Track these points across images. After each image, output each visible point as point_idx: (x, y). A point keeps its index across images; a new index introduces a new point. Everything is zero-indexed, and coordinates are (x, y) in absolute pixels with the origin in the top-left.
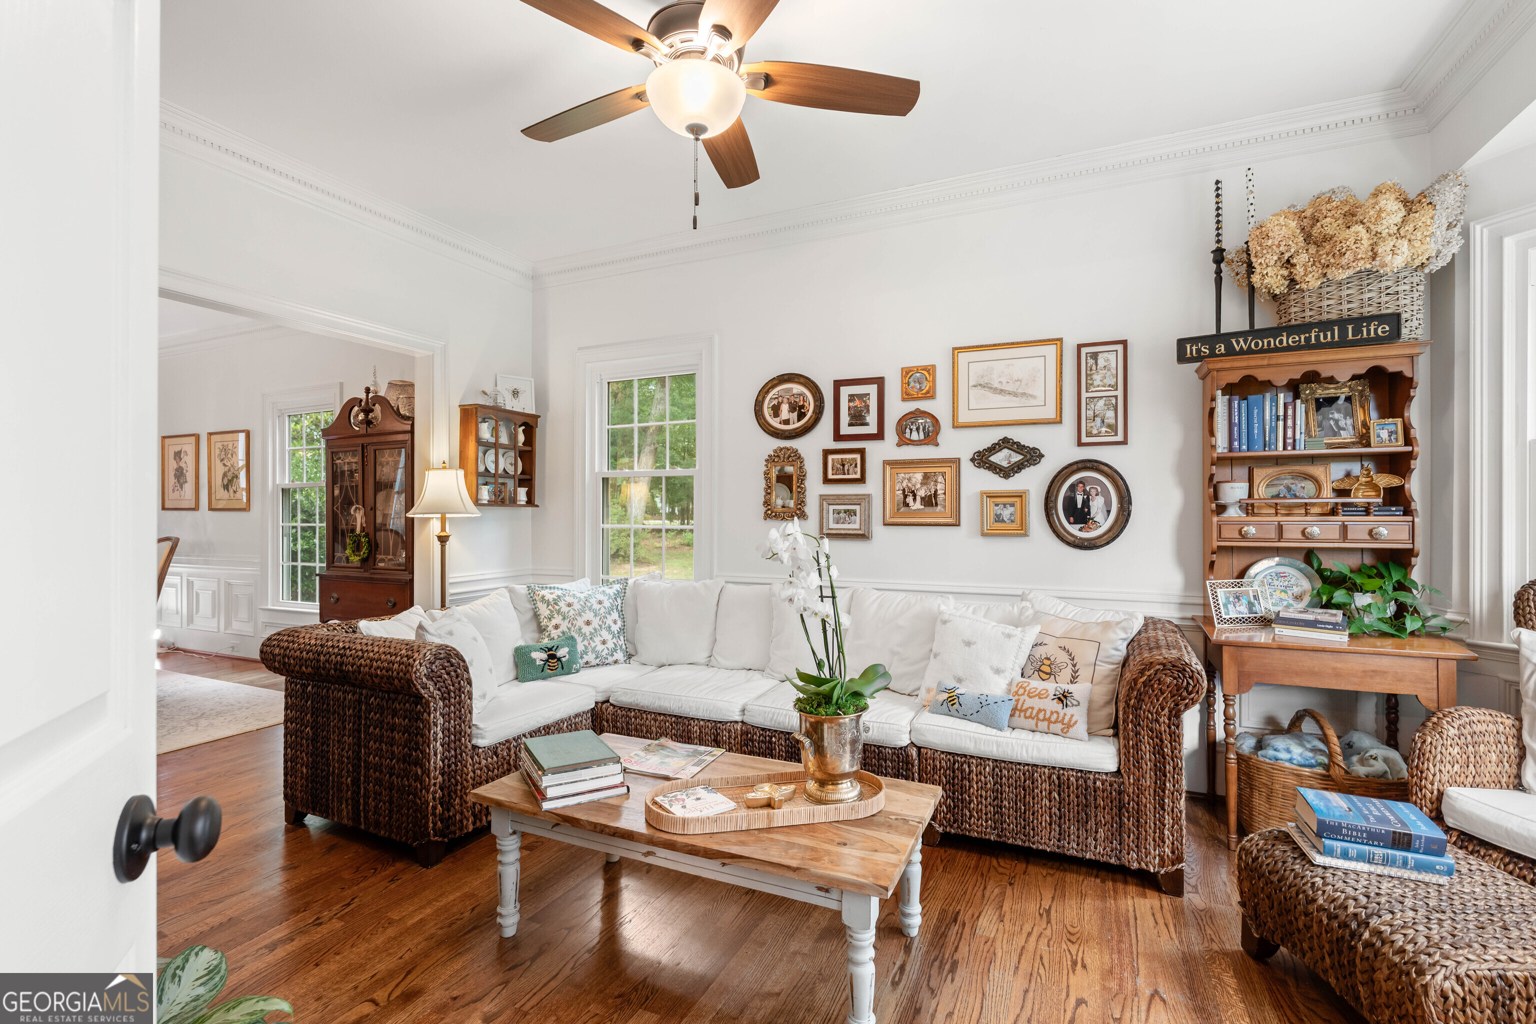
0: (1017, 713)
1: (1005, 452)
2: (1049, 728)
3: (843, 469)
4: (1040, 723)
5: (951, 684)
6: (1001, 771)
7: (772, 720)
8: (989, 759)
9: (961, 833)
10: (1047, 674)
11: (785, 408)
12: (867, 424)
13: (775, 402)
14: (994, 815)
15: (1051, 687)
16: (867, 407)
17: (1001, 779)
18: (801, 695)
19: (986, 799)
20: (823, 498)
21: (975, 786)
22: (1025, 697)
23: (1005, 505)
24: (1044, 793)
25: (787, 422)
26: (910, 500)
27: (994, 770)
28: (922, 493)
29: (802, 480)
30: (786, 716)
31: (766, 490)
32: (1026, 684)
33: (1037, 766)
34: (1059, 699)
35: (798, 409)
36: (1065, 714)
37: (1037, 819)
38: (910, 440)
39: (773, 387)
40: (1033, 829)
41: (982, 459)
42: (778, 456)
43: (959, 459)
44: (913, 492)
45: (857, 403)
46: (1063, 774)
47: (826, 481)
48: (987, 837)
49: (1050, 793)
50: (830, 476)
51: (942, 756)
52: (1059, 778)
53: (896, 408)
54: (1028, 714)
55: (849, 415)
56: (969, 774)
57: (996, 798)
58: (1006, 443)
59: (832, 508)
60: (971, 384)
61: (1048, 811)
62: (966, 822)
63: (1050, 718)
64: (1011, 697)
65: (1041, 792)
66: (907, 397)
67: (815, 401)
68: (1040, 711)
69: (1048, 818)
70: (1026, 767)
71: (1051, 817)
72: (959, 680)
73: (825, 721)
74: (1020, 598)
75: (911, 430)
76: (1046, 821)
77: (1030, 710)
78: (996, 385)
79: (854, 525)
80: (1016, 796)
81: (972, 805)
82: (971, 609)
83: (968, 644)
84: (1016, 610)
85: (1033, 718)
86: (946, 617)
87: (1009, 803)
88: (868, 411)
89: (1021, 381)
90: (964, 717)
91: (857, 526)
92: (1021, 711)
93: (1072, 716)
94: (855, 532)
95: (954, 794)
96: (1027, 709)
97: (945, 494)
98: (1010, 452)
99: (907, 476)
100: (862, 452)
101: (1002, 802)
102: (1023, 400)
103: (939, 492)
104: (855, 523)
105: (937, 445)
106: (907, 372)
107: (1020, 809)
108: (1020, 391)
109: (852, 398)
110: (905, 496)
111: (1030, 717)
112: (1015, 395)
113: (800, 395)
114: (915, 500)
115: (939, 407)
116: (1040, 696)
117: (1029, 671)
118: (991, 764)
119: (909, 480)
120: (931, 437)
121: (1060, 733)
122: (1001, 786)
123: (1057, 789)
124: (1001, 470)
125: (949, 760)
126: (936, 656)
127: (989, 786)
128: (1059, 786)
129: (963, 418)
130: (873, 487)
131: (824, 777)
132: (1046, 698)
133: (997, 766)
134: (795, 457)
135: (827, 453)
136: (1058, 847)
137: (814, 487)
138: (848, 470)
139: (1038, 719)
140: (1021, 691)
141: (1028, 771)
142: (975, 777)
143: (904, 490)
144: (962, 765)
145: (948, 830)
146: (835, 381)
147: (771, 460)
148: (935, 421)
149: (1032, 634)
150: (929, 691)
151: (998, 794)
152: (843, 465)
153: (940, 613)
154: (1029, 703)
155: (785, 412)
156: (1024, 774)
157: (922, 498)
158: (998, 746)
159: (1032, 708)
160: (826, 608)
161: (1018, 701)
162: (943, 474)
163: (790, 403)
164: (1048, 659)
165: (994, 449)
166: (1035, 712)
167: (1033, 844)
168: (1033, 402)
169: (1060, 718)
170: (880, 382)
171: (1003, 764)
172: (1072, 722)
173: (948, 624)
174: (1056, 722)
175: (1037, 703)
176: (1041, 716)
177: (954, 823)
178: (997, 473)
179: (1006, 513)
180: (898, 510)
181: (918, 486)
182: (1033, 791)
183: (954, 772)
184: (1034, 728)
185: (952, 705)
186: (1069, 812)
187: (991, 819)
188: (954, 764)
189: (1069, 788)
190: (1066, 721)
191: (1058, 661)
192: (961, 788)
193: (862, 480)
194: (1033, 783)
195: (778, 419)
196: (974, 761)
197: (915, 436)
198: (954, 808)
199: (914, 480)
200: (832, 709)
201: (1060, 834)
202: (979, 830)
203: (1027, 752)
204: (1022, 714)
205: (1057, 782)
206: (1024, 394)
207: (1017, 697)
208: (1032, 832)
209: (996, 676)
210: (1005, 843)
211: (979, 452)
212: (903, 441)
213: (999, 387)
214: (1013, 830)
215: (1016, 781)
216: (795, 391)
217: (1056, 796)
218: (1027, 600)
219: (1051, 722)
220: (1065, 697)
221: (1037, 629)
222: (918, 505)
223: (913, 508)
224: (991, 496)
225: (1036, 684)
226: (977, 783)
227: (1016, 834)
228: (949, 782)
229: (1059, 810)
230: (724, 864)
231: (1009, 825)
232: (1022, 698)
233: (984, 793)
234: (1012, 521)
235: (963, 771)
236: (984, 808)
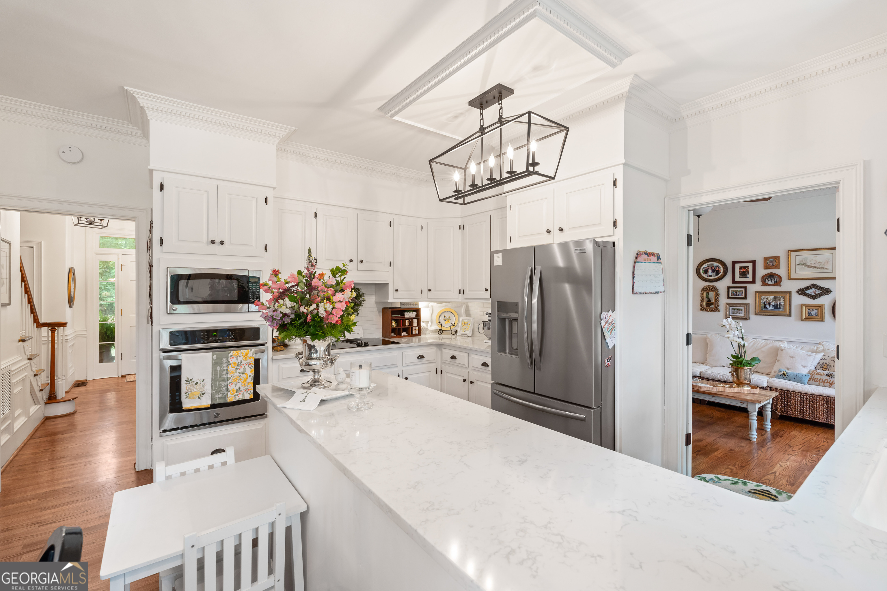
0: (811, 380)
1: (813, 290)
2: (824, 385)
3: (737, 294)
4: (820, 383)
5: (784, 370)
6: (803, 396)
7: (712, 376)
8: (799, 393)
9: (787, 415)
10: (825, 369)
11: (710, 271)
12: (748, 278)
13: (706, 269)
14: (801, 410)
15: (826, 372)
16: (748, 272)
17: (804, 399)
18: (732, 362)
19: (797, 405)
20: (727, 304)
21: (793, 401)
22: (815, 375)
23: (813, 310)
24: (821, 404)
25: (711, 276)
26: (767, 306)
27: (800, 396)
28: (773, 303)
29: (718, 297)
30: (718, 375)
31: (701, 300)
32: (815, 371)
33: (818, 395)
34: (829, 376)
35: (715, 271)
36: (831, 380)
37: (818, 412)
38: (768, 284)
39: (705, 263)
40: (816, 415)
41: (802, 292)
42: (707, 289)
43: (791, 292)
44: (769, 303)
45: (743, 270)
46: (829, 398)
47: (728, 298)
48: (798, 417)
49: (823, 404)
50: (730, 296)
51: (780, 391)
52: (827, 399)
53: (761, 272)
54: (816, 380)
55: (739, 274)
56: (791, 397)
57: (801, 405)
58: (813, 286)
59: (731, 308)
60: (797, 264)
61: (822, 410)
62: (789, 412)
63: (824, 381)
64: (809, 375)
65: (820, 404)
66: (766, 267)
67: (724, 269)
68: (820, 379)
69: (822, 412)
70: (814, 396)
71: (823, 411)
72: (788, 369)
73: (740, 368)
74: (818, 344)
75: (768, 280)
76: (821, 413)
77: (817, 379)
78: (809, 264)
79: (742, 314)
80: (810, 405)
81: (792, 406)
82: (795, 347)
83: (792, 357)
84: (815, 348)
85: (818, 381)
86: (783, 348)
87: (807, 407)
88: (748, 273)
89: (821, 263)
90: (789, 380)
91: (743, 315)
92: (813, 379)
93: (833, 381)
94: (741, 317)
95: (784, 402)
96: (815, 379)
97: (784, 304)
98: (815, 289)
99: (766, 297)
100: (745, 288)
101: (804, 406)
102: (822, 270)
103: (781, 304)
104: (742, 313)
105: (781, 286)
106: (766, 259)
107: (811, 408)
108: (820, 266)
109: (741, 268)
110: (765, 305)
111: (817, 381)
112: (818, 268)
113: (717, 266)
114: (770, 306)
115: (781, 272)
116: (821, 375)
117: (817, 368)
118: (800, 394)
119: (767, 299)
120: (778, 283)
121: (829, 386)
122: (804, 401)
123: (826, 403)
124: (811, 296)
125: (783, 392)
126: (778, 361)
127: (799, 400)
128: (827, 402)
129: (793, 276)
130: (750, 300)
131: (739, 383)
132: (823, 375)
133: (802, 395)
134: (715, 289)
135: (729, 288)
136: (826, 421)
137: (723, 300)
138: (739, 294)
139: (820, 382)
140: (814, 373)
141: (814, 397)
142: (793, 398)
143: (765, 303)
144: (788, 394)
145: (782, 414)
146: (733, 262)
147: (703, 290)
148: (780, 277)
149: (820, 356)
150: (775, 372)
151: (802, 403)
152: (737, 292)
153: (781, 347)
154: (816, 377)
155: (710, 272)
156: (813, 398)
157: (773, 306)
158: (802, 388)
159: (818, 378)
160: (740, 340)
161: (812, 376)
162: (783, 297)
163: (712, 269)
164: (826, 364)
165: (808, 288)
166: (818, 380)
167: (816, 420)
168: (827, 271)
169: (828, 382)
170: (754, 262)
171: (804, 394)
172: (833, 383)
173: (784, 351)
174: (827, 383)
175: (819, 377)
176: (821, 381)
177: (785, 412)
178: (809, 297)
179: (814, 313)
180: (762, 309)
181: (772, 301)
182: (816, 403)
183: (785, 396)
184: (818, 384)
185: (784, 376)
186: (831, 410)
187: (799, 411)
188: (785, 393)
189: (831, 403)
190: (831, 382)
191: (830, 365)
192: (788, 401)
193: (745, 298)
194: (816, 401)
195: (707, 275)
196: (793, 393)
197: (770, 282)
198: (785, 407)
199: (769, 299)
200: (742, 366)
201: (827, 417)
202: (795, 414)
203: (814, 390)
204: (813, 380)
205: (826, 400)
206: (822, 268)
207: (811, 375)
208: (816, 416)
209: (804, 368)
210: (805, 419)
211: (800, 289)
212: (764, 284)
213: (810, 265)
214: (808, 415)
215: (810, 400)
216: (714, 265)
217: (826, 405)
218: (821, 345)
219: (825, 383)
220: (831, 375)
221: (823, 354)
222: (771, 308)
223: (769, 309)
224: (806, 306)
225: (821, 371)
226: (794, 400)
227: (809, 416)
228: (783, 399)
229: (827, 410)
230: (713, 397)
231: (807, 414)
232: (814, 375)
233: (797, 403)
234: (816, 316)
235: (788, 396)
236: (797, 408)
